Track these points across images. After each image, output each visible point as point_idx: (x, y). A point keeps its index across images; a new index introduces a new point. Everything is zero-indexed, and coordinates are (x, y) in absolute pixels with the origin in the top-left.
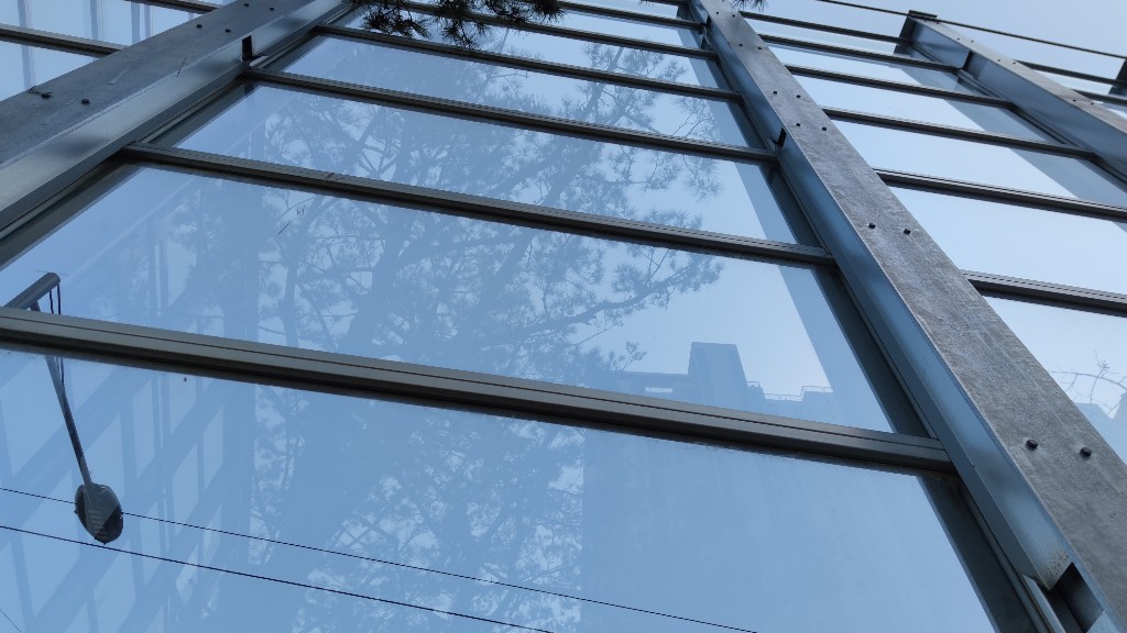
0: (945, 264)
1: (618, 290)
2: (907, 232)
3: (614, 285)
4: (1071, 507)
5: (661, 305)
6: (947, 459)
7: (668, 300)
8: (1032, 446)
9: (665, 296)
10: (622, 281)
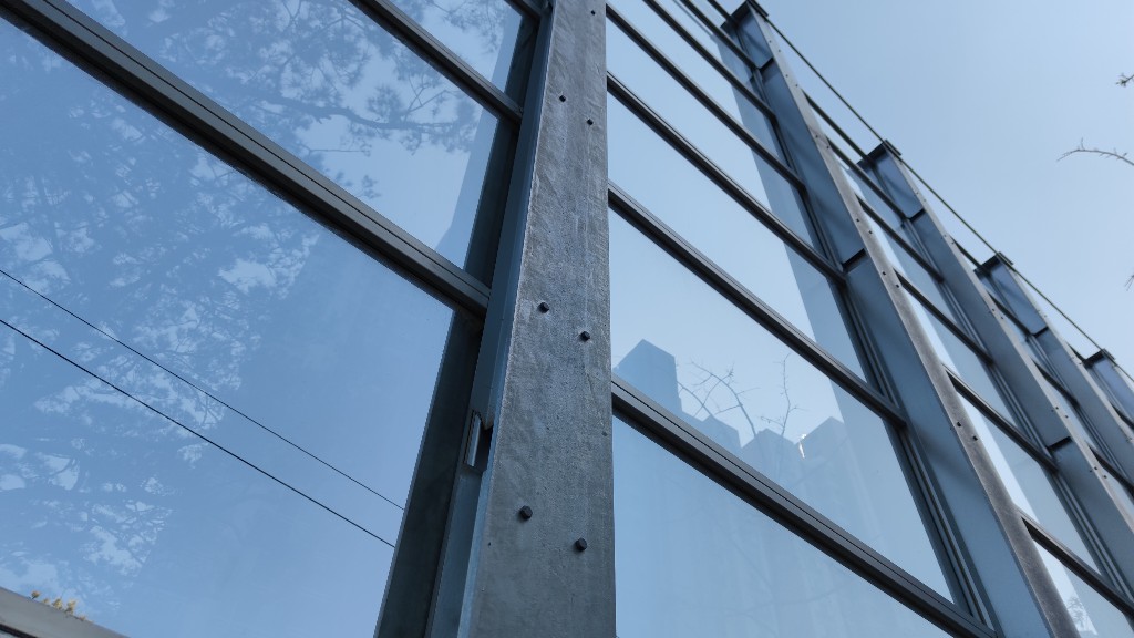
0: (601, 163)
1: (372, 109)
2: (590, 122)
3: (371, 101)
4: (533, 361)
5: (409, 148)
6: (485, 306)
7: (418, 146)
8: (543, 309)
9: (416, 141)
10: (381, 102)
